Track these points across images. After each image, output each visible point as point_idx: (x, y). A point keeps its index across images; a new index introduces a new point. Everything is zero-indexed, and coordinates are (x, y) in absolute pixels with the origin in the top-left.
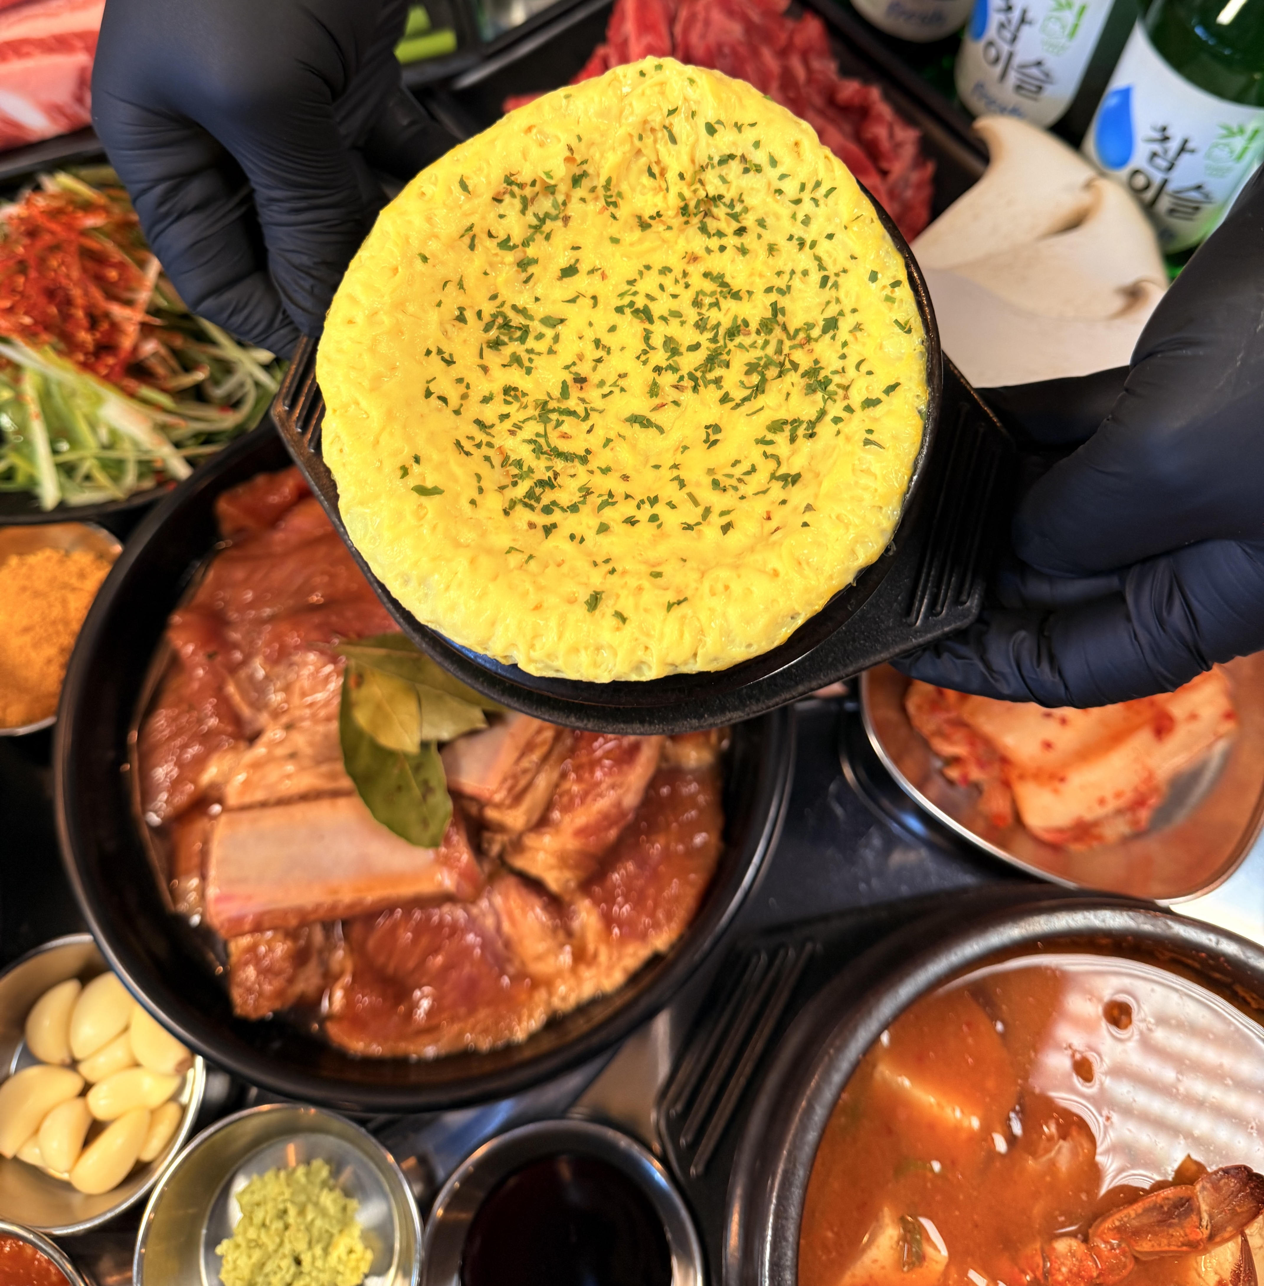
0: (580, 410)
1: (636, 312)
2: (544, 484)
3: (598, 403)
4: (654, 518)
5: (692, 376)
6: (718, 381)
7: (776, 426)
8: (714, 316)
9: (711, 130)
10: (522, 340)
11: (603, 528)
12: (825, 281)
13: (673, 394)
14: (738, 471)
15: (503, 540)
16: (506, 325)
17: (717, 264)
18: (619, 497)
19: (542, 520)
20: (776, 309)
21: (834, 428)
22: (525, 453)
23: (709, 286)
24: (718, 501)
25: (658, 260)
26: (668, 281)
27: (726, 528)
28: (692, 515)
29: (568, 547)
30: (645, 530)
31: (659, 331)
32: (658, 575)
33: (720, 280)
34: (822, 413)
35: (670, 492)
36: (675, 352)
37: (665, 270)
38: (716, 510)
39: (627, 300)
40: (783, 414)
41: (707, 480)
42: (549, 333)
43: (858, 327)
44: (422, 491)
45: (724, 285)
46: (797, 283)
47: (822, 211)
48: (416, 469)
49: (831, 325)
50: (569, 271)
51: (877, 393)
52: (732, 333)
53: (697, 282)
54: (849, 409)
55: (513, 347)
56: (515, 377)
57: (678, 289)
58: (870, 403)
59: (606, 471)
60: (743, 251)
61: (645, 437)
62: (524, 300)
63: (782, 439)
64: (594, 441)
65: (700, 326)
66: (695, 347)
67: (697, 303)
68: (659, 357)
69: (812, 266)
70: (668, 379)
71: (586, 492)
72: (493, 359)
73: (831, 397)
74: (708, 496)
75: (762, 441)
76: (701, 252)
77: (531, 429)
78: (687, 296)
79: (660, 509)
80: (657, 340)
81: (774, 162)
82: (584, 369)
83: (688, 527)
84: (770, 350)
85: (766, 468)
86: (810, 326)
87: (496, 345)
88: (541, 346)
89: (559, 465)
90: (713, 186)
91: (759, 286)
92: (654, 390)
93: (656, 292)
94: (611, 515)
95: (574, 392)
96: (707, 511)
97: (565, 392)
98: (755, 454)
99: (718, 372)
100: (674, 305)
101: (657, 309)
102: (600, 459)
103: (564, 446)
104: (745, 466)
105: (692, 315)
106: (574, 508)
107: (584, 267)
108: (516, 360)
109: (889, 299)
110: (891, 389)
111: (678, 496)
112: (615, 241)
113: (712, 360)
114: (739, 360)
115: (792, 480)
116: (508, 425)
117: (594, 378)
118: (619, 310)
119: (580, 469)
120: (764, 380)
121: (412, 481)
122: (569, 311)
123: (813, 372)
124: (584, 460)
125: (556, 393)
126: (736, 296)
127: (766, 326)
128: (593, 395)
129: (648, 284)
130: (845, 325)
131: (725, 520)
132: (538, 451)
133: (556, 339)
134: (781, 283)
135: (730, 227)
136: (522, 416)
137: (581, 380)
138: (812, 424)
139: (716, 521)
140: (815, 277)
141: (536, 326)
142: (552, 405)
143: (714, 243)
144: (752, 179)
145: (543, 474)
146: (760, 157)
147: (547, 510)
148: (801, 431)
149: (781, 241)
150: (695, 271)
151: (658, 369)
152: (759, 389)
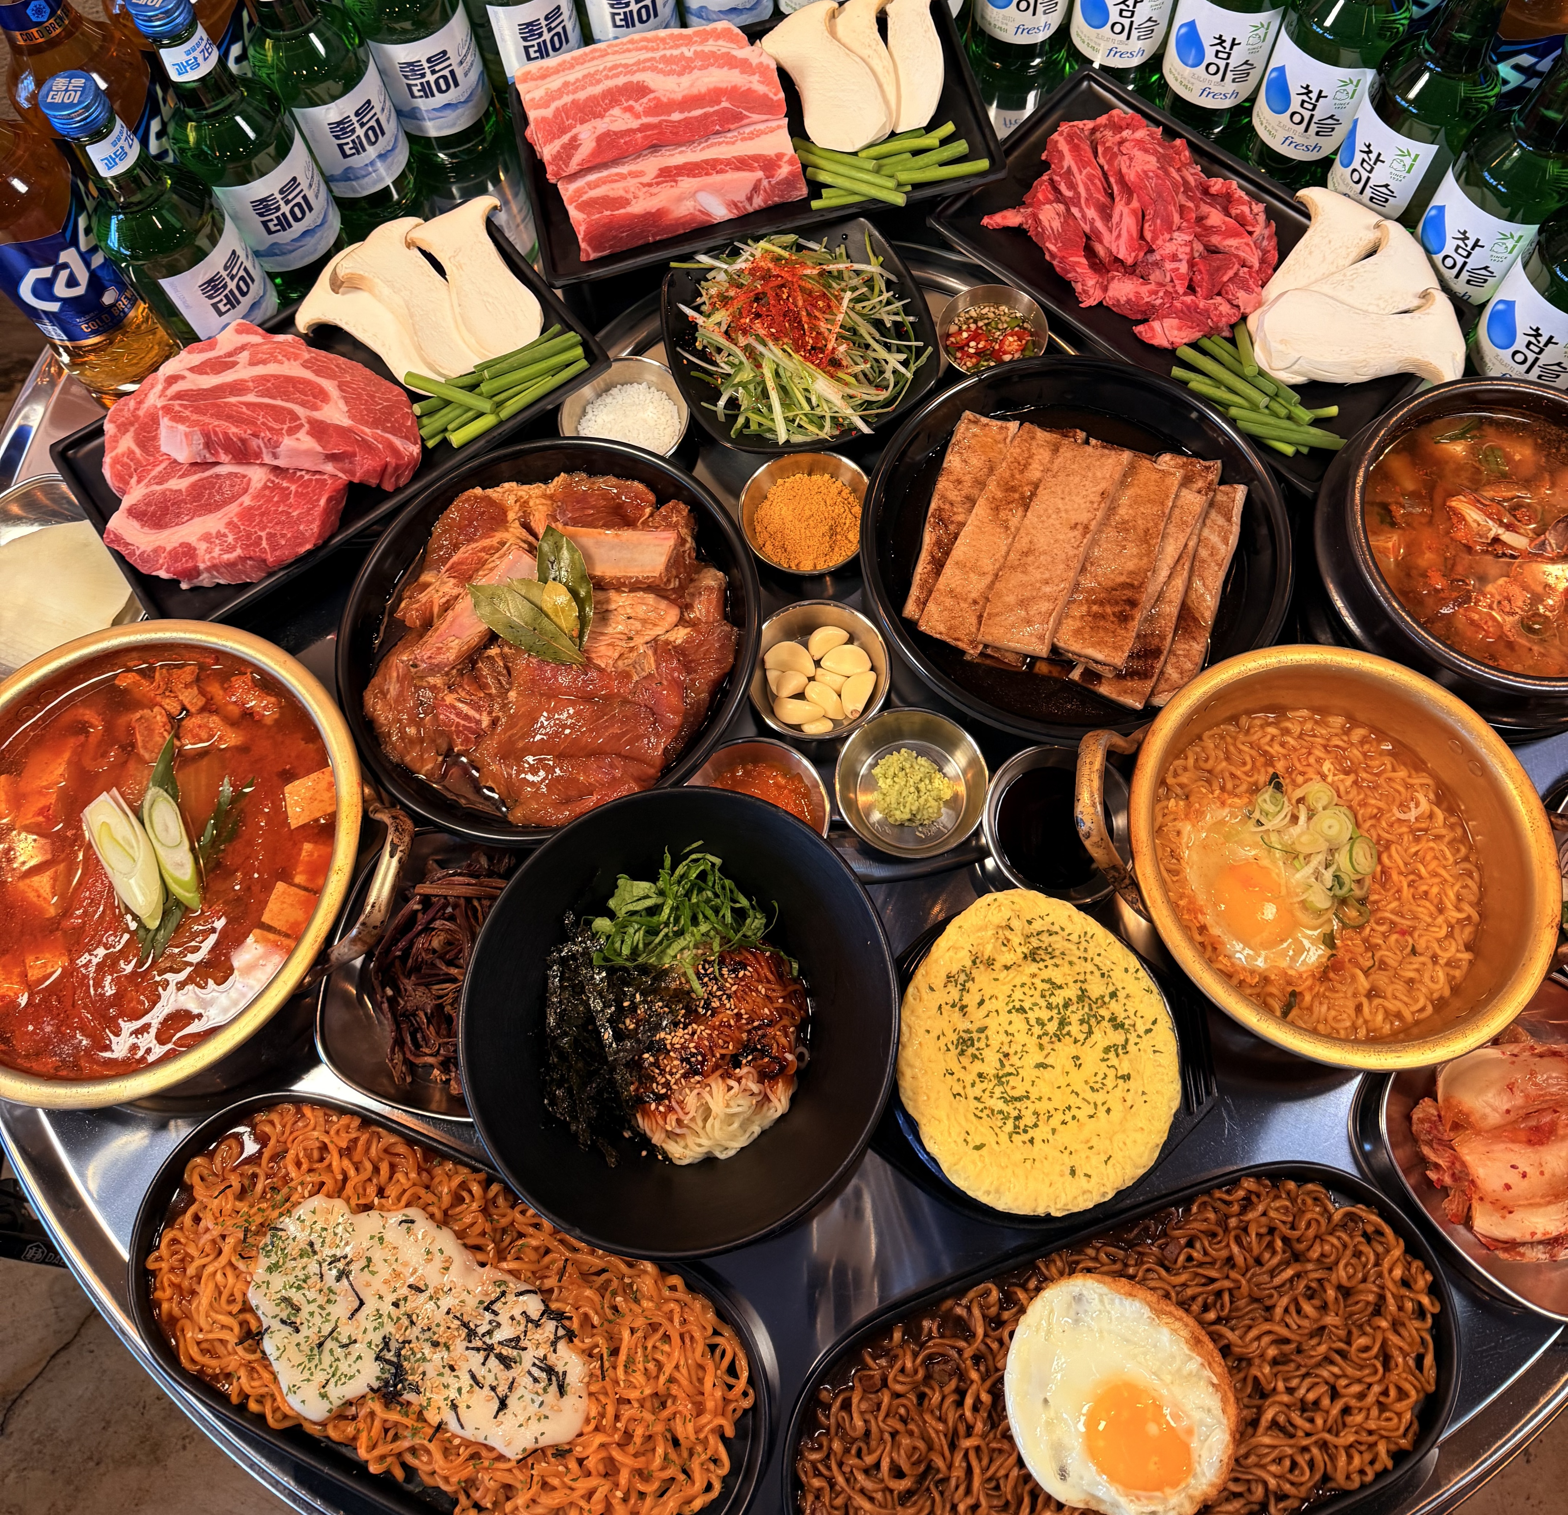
0: (1012, 1070)
1: (1017, 1010)
2: (1018, 1118)
3: (1018, 1064)
4: (1074, 1117)
5: (1055, 1035)
6: (1069, 1034)
7: (1107, 1050)
8: (1053, 1000)
9: (1030, 922)
10: (973, 1045)
11: (1054, 1131)
12: (1103, 975)
13: (1050, 1046)
14: (1099, 1078)
15: (1018, 1157)
16: (964, 1041)
17: (1045, 974)
18: (1052, 1112)
19: (1026, 1137)
20: (1083, 991)
21: (1136, 1048)
22: (1000, 1105)
23: (1047, 986)
24: (1099, 1097)
25: (1018, 981)
26: (1026, 989)
27: (1108, 1111)
28: (1089, 1110)
29: (1045, 1147)
30: (1072, 1124)
31: (1032, 1016)
32: (1091, 1148)
33: (1049, 981)
34: (1127, 1040)
35: (1073, 1101)
36: (1043, 1025)
37: (1023, 985)
38: (1099, 1104)
39: (1011, 1005)
40: (1107, 1043)
41: (1087, 1088)
42: (983, 1036)
43: (1128, 996)
44: (978, 1148)
45: (1053, 983)
46: (1088, 976)
47: (1092, 944)
48: (969, 1139)
49: (1113, 995)
50: (981, 1003)
51: (1149, 1026)
52: (1066, 1006)
53: (1041, 986)
54: (1139, 1036)
55: (971, 1050)
56: (978, 1067)
57: (1032, 992)
58: (1149, 1031)
59: (1040, 1099)
60: (1057, 966)
61: (1046, 1074)
62: (967, 1025)
63: (1112, 1055)
64: (1027, 1085)
65: (1049, 1007)
66: (1051, 1019)
67: (1043, 996)
68: (1037, 1030)
69: (1095, 969)
70: (1046, 1039)
71: (1036, 1114)
72: (965, 1061)
73: (1128, 1031)
74: (1091, 1096)
75: (1104, 1060)
76: (1036, 971)
77: (998, 1090)
78: (1037, 994)
79: (1074, 1111)
80: (1033, 1022)
81: (1063, 929)
82: (1005, 1049)
83: (1091, 1117)
84: (1086, 1009)
85: (1111, 1073)
86: (1103, 997)
87: (962, 1053)
88: (982, 1044)
89: (1018, 1105)
90: (1035, 943)
91: (1070, 980)
92: (1041, 1047)
93: (1022, 997)
94: (1055, 1122)
95: (1006, 1063)
96: (1095, 1105)
97: (1003, 1065)
98: (1103, 1068)
99: (1067, 1029)
100: (1033, 1000)
101: (1027, 1005)
102: (1034, 1094)
103: (1016, 1093)
104: (1101, 1076)
105: (1043, 1004)
106: (1036, 1125)
107: (986, 998)
108: (974, 1057)
109: (1137, 979)
110: (1154, 1022)
111: (1079, 1102)
112: (996, 980)
113: (1063, 1023)
114: (1074, 1019)
115: (1126, 1078)
116: (987, 1093)
117: (1011, 1051)
118: (1010, 1012)
119: (1028, 1103)
120: (1090, 1027)
121: (971, 1145)
122: (987, 1022)
123: (1113, 1019)
124: (1028, 1098)
125: (998, 1066)
126: (1060, 987)
127: (1080, 999)
128: (1014, 1059)
129: (1018, 995)
130: (1121, 994)
131: (1106, 1107)
132: (1006, 1102)
133: (987, 1038)
134: (1081, 978)
135: (1047, 957)
136: (991, 1086)
137: (1006, 1055)
138: (1124, 1047)
139: (1102, 1110)
140: (1097, 973)
141: (975, 1035)
142: (1001, 1073)
143: (1042, 965)
144: (1054, 938)
145: (1015, 1113)
146: (1056, 928)
147: (1025, 1131)
148: (1120, 1051)
149: (1075, 960)
150: (1037, 981)
151: (1039, 1037)
152: (1090, 1033)
